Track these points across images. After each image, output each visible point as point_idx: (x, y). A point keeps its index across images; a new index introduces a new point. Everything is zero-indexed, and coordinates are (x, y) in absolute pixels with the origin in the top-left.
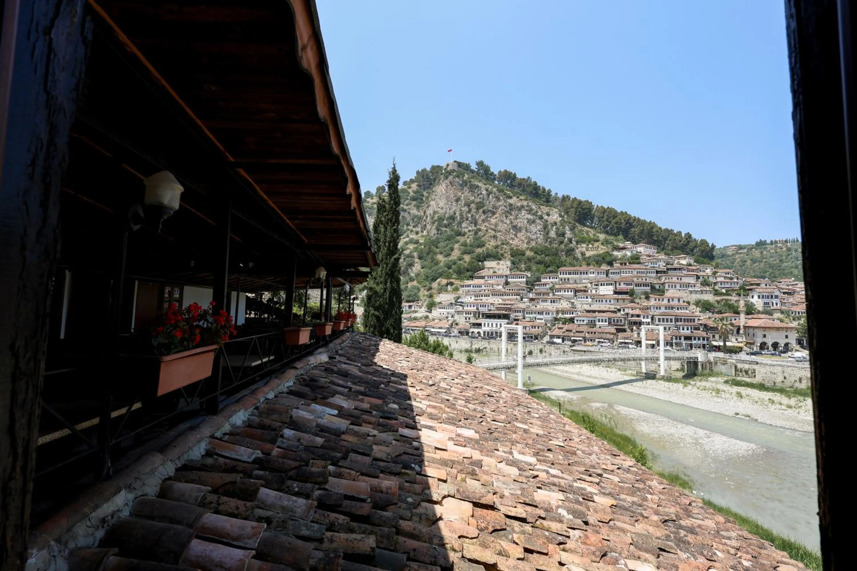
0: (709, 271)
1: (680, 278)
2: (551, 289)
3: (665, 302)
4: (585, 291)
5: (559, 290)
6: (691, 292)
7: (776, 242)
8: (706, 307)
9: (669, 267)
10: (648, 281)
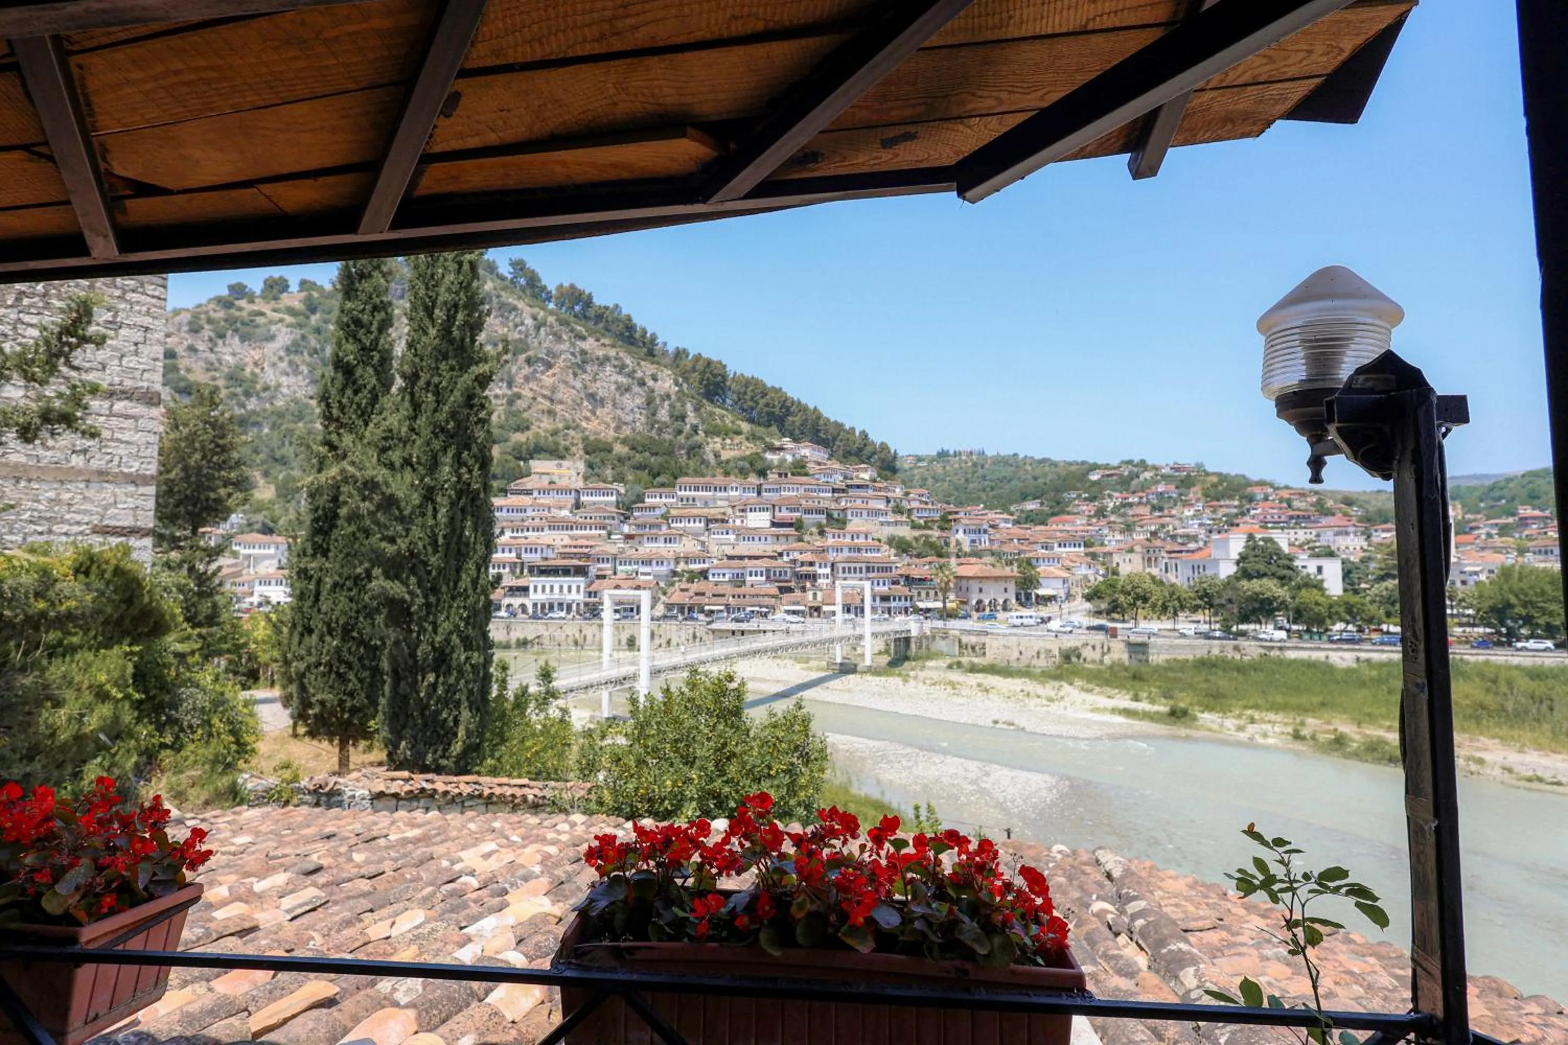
0: (898, 492)
1: (865, 500)
2: (665, 517)
3: (848, 540)
4: (723, 521)
5: (679, 519)
6: (882, 524)
7: (960, 454)
8: (902, 547)
9: (849, 482)
10: (822, 505)
